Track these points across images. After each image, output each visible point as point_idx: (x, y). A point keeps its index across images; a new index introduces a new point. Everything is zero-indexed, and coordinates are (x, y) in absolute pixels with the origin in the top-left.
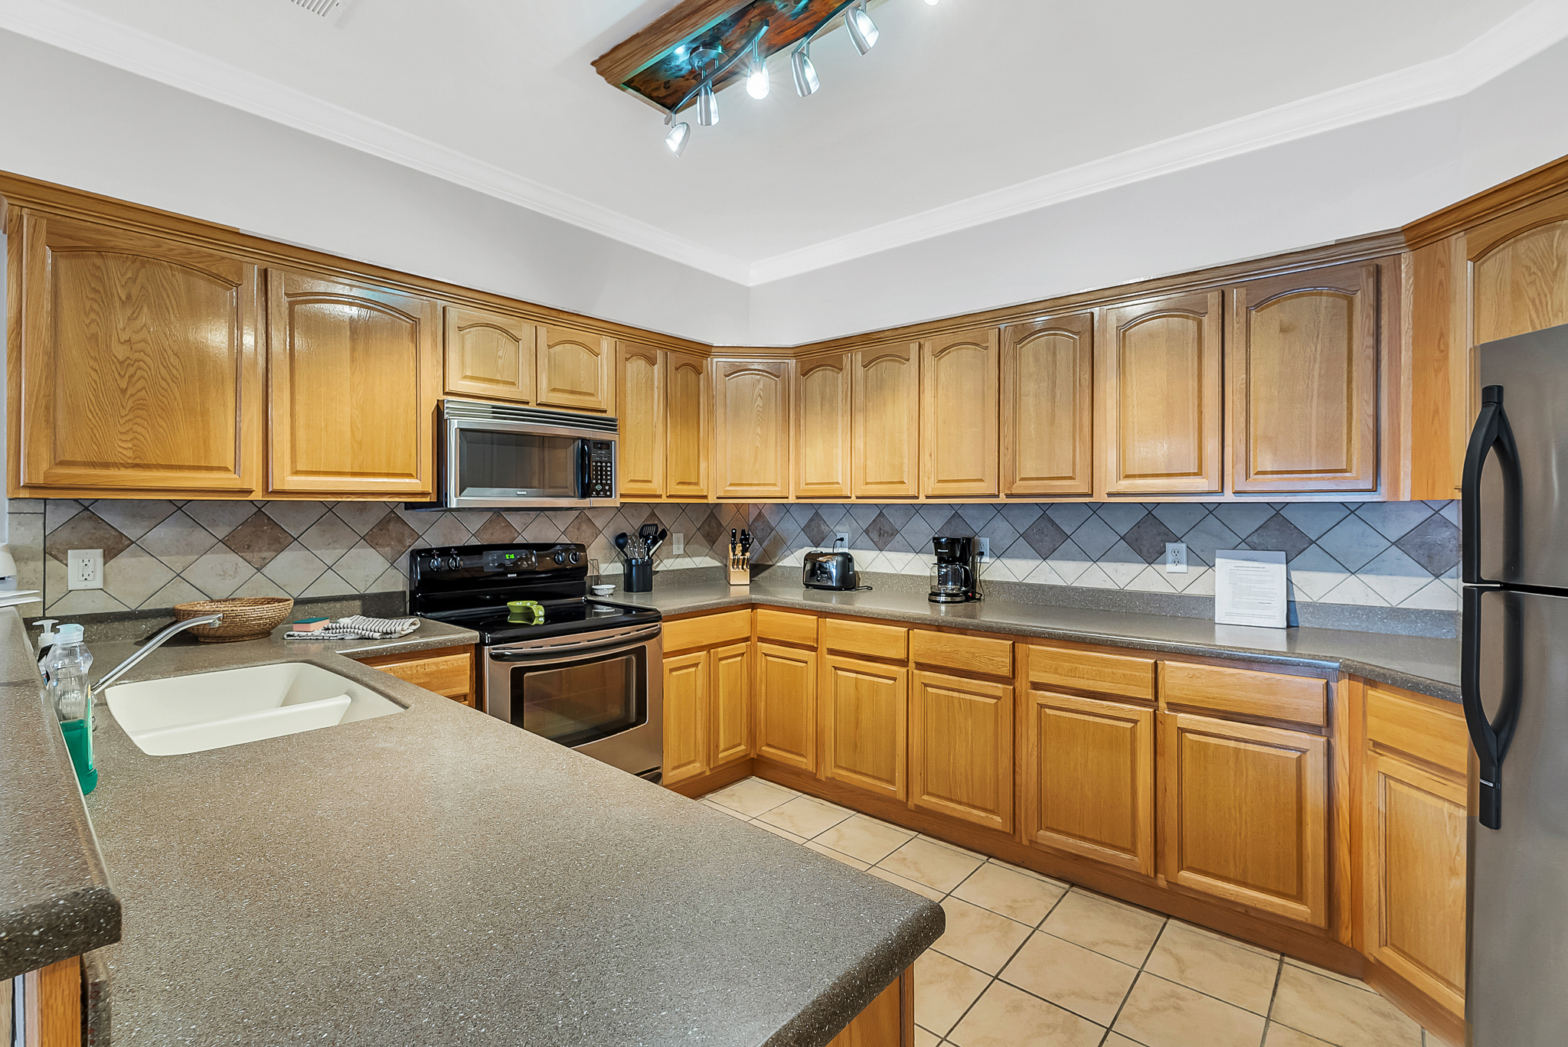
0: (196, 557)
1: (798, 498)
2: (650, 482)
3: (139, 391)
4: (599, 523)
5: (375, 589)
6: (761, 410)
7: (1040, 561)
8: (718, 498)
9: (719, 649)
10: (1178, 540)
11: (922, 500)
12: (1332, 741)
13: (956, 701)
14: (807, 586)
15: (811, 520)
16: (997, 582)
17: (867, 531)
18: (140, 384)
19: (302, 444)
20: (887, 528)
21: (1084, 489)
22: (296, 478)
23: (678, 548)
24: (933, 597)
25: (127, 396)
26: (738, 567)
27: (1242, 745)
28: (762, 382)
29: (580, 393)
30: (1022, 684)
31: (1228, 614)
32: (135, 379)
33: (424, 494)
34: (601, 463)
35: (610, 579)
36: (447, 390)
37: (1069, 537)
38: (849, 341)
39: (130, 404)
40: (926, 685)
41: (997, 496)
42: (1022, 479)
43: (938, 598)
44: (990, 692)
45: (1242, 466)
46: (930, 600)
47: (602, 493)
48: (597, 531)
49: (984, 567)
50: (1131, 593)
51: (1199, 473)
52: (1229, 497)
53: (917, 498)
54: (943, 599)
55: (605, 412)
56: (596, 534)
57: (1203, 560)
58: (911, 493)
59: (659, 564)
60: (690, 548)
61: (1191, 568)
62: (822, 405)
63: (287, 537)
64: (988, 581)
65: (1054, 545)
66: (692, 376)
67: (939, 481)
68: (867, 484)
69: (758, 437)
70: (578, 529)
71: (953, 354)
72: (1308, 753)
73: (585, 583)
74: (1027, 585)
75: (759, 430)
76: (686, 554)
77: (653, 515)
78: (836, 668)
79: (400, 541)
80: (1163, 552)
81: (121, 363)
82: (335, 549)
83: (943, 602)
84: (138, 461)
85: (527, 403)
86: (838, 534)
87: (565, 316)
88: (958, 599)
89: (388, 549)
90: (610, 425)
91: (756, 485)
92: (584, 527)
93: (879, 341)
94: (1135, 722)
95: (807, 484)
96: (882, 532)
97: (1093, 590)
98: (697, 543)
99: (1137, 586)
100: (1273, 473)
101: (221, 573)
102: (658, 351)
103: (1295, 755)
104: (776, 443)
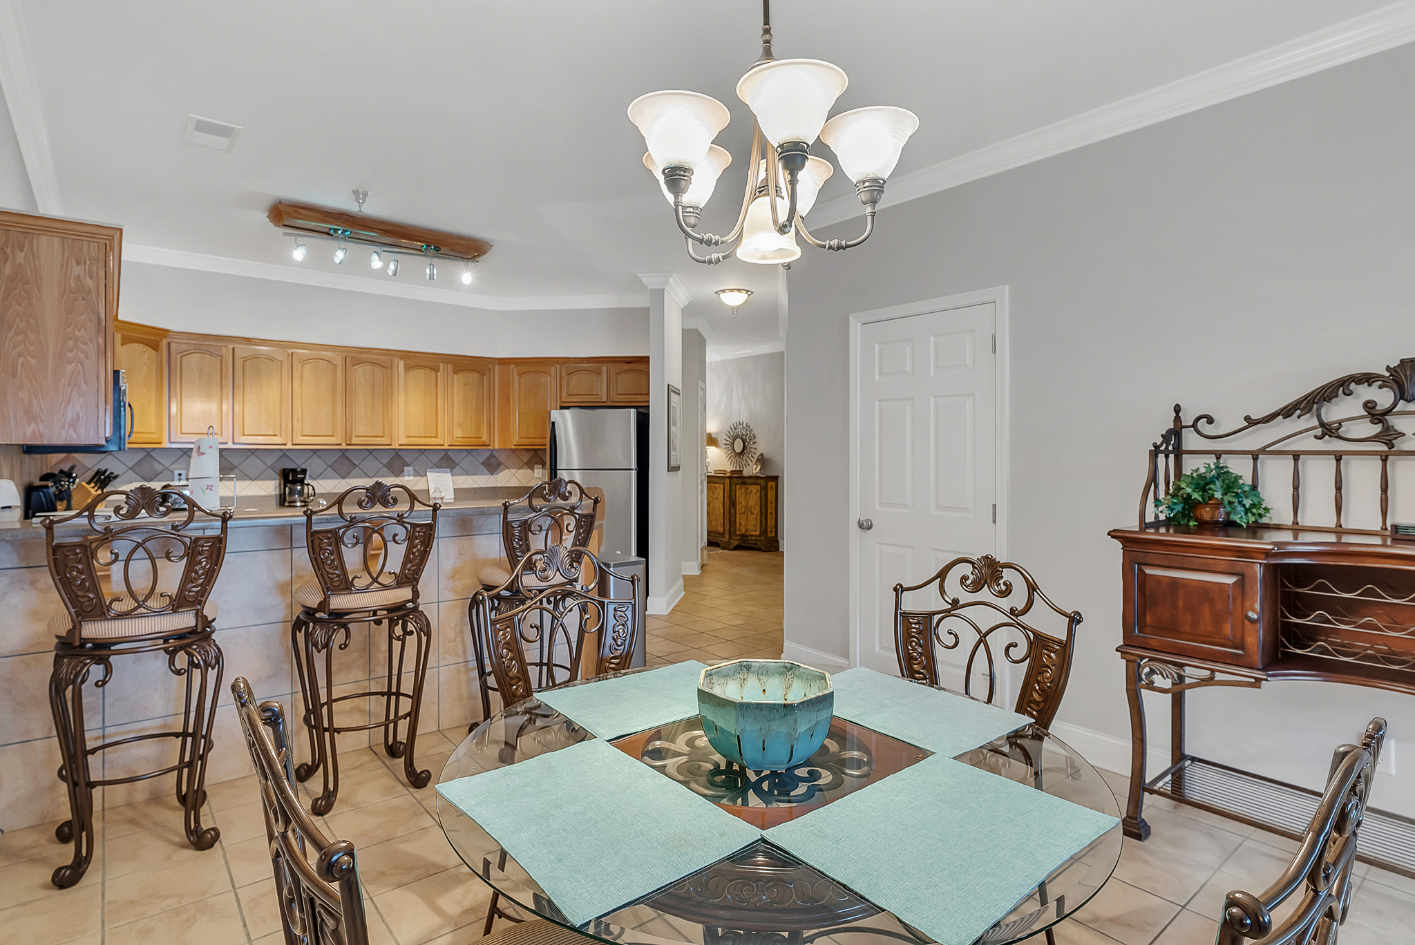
10: (409, 465)
15: (141, 461)
16: (319, 493)
20: (225, 465)
21: (388, 442)
31: (437, 495)
37: (357, 466)
38: (229, 339)
42: (356, 436)
43: (295, 504)
51: (436, 437)
53: (285, 445)
57: (421, 473)
58: (280, 442)
61: (418, 477)
62: (200, 378)
65: (349, 471)
67: (303, 435)
68: (244, 435)
74: (334, 492)
80: (403, 471)
86: (175, 471)
93: (256, 344)
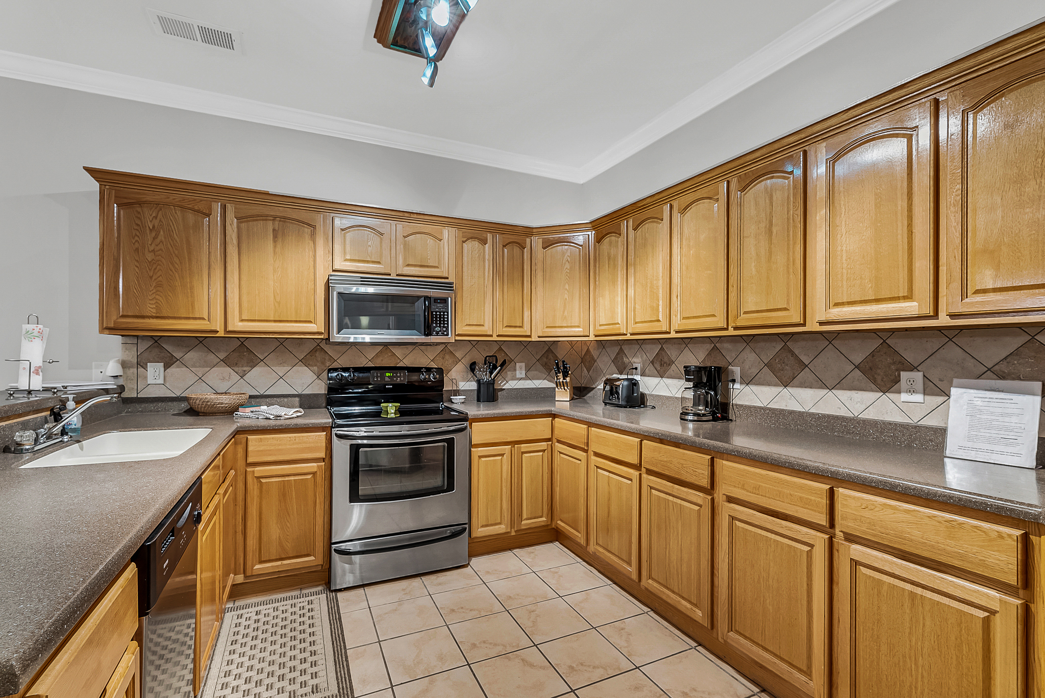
0: (209, 369)
1: (596, 336)
2: (483, 325)
3: (159, 277)
4: (459, 354)
5: (307, 392)
6: (568, 271)
7: (780, 389)
8: (539, 337)
9: (522, 445)
10: (913, 368)
11: (673, 335)
12: (1032, 606)
13: (671, 504)
14: (606, 404)
15: (618, 354)
16: (746, 406)
17: (652, 362)
18: (158, 274)
19: (245, 304)
20: (666, 359)
21: (797, 319)
22: (241, 324)
23: (520, 372)
24: (683, 416)
25: (153, 280)
26: (561, 388)
27: (919, 591)
28: (569, 251)
29: (428, 267)
30: (720, 494)
31: (960, 448)
32: (156, 271)
33: (320, 333)
34: (440, 312)
35: (465, 392)
36: (334, 269)
37: (807, 366)
38: (624, 211)
39: (154, 284)
40: (651, 488)
41: (727, 329)
42: (745, 313)
43: (687, 417)
44: (694, 499)
45: (957, 285)
46: (682, 419)
47: (440, 333)
48: (457, 360)
49: (736, 392)
50: (865, 422)
51: (908, 297)
52: (944, 320)
53: (669, 333)
54: (690, 418)
55: (447, 278)
56: (456, 362)
57: (939, 389)
58: (664, 329)
59: (505, 384)
60: (530, 374)
61: (927, 398)
62: (609, 264)
63: (257, 359)
64: (739, 405)
65: (794, 374)
66: (517, 250)
67: (684, 318)
68: (636, 323)
69: (566, 292)
70: (443, 358)
71: (694, 208)
72: (997, 615)
73: (443, 394)
74: (770, 409)
75: (567, 286)
76: (527, 378)
77: (500, 349)
78: (597, 467)
79: (323, 363)
80: (897, 380)
81: (150, 262)
82: (284, 366)
83: (691, 421)
84: (158, 315)
85: (390, 275)
86: (634, 364)
87: (415, 216)
88: (704, 418)
89: (315, 368)
90: (449, 286)
91: (565, 327)
92: (447, 357)
93: (644, 207)
94: (812, 546)
95: (600, 325)
96: (663, 363)
97: (829, 416)
98: (536, 370)
99: (871, 415)
100: (995, 290)
101: (222, 378)
102: (488, 234)
103: (983, 614)
104: (580, 295)
